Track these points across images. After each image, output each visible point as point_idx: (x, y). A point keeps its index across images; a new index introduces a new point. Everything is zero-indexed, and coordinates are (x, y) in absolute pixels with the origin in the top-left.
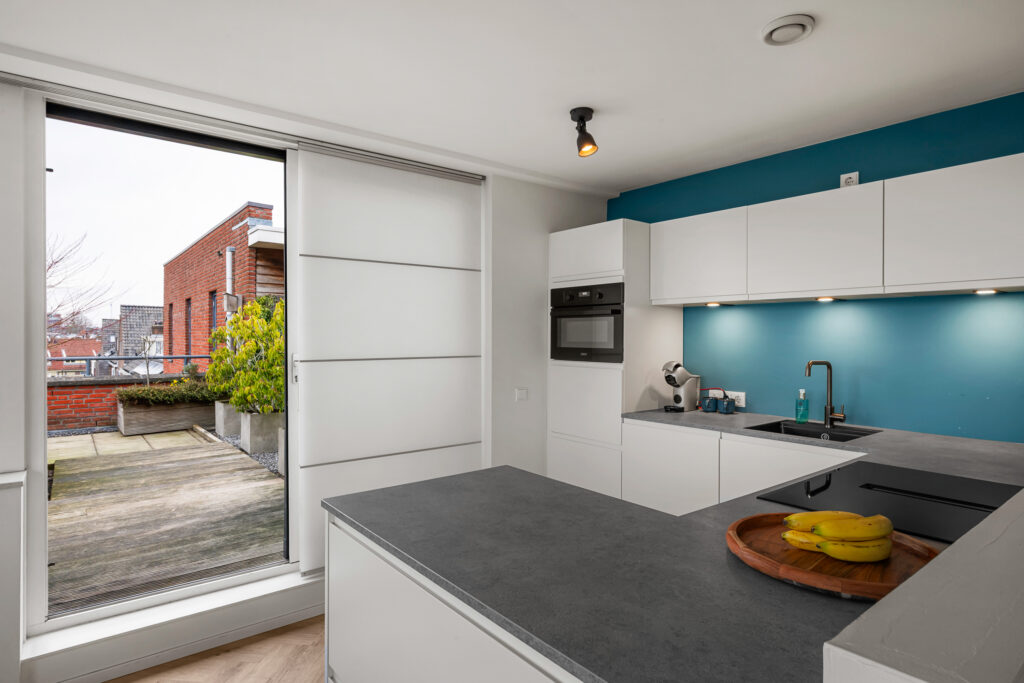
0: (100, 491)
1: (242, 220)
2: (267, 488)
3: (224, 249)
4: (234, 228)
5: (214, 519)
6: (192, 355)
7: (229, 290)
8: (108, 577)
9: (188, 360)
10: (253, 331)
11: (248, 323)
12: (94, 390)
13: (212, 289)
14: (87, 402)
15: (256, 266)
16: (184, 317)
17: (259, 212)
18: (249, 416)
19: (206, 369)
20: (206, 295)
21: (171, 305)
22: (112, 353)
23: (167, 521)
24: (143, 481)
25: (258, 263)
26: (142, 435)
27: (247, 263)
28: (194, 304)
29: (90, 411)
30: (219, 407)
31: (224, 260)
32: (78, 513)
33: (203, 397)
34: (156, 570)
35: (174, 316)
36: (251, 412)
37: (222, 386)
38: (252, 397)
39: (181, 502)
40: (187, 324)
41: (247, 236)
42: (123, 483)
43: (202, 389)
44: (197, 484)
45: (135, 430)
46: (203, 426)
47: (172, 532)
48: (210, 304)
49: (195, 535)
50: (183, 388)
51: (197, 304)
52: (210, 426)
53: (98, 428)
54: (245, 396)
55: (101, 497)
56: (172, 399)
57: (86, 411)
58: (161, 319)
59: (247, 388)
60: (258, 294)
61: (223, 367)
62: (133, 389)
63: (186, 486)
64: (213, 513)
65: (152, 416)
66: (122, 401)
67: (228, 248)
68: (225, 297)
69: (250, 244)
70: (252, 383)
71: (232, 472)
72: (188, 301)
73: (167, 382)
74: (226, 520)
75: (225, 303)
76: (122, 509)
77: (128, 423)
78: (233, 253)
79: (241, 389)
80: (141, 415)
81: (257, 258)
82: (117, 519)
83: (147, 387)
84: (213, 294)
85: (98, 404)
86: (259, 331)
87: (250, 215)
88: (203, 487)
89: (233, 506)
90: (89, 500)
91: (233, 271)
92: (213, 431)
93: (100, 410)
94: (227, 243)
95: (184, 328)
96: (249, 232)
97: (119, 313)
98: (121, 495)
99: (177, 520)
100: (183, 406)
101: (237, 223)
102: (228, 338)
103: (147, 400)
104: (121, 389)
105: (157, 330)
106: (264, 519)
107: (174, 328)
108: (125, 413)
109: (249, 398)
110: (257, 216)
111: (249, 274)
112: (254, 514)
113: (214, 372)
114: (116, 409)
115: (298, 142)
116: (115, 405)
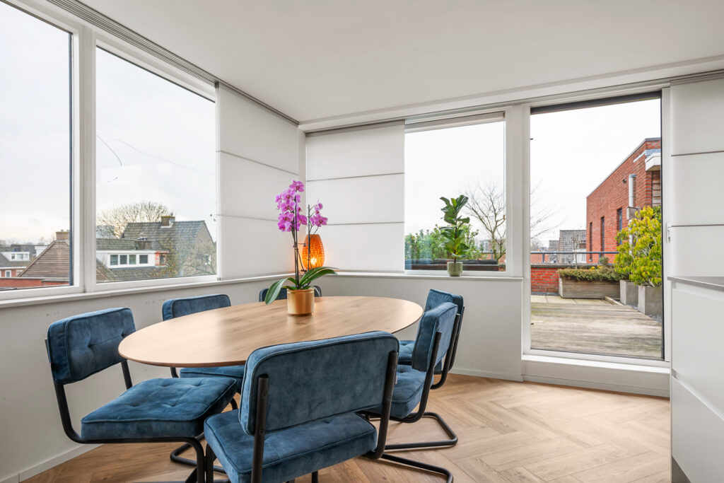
0: (550, 316)
1: (641, 153)
2: (655, 329)
3: (627, 177)
4: (634, 161)
5: (616, 336)
6: (605, 251)
7: (631, 204)
8: (556, 345)
9: (601, 255)
10: (647, 228)
11: (643, 222)
12: (547, 270)
13: (619, 207)
14: (543, 277)
15: (652, 184)
16: (600, 230)
17: (654, 144)
18: (644, 287)
19: (613, 260)
20: (615, 212)
21: (591, 224)
22: (555, 262)
23: (586, 332)
24: (573, 315)
25: (654, 182)
26: (573, 298)
27: (644, 184)
28: (606, 220)
29: (544, 283)
30: (623, 284)
31: (628, 186)
32: (541, 321)
33: (612, 278)
34: (580, 347)
35: (593, 230)
36: (646, 286)
37: (624, 269)
38: (646, 273)
39: (594, 327)
40: (602, 235)
41: (644, 164)
42: (562, 314)
43: (611, 272)
44: (605, 321)
45: (569, 295)
46: (611, 297)
47: (590, 337)
48: (618, 218)
49: (602, 340)
50: (598, 272)
51: (608, 220)
52: (617, 297)
53: (548, 293)
54: (640, 274)
55: (551, 318)
56: (591, 278)
57: (542, 283)
58: (585, 239)
59: (642, 268)
60: (653, 205)
61: (625, 256)
62: (567, 271)
63: (598, 321)
64: (615, 334)
65: (579, 287)
66: (561, 277)
67: (630, 176)
68: (628, 210)
69: (647, 169)
70: (646, 265)
71: (630, 319)
72: (603, 218)
73: (588, 268)
74: (623, 338)
75: (628, 213)
76: (562, 324)
77: (564, 291)
78: (634, 178)
79: (638, 268)
80: (572, 286)
81: (653, 179)
82: (560, 327)
83: (576, 269)
84: (619, 210)
85: (548, 280)
86: (651, 227)
87: (647, 148)
88: (609, 323)
89: (628, 333)
90: (546, 318)
91: (634, 191)
92: (619, 301)
93: (549, 283)
94: (629, 173)
95: (599, 237)
96: (646, 160)
97: (559, 236)
98: (562, 319)
99: (593, 333)
100: (598, 283)
101: (637, 156)
102: (631, 237)
103: (575, 277)
104: (561, 270)
105: (583, 245)
106: (650, 342)
107: (593, 238)
108: (563, 284)
109: (644, 274)
110: (653, 148)
111: (647, 191)
112: (643, 339)
113: (619, 259)
114: (558, 283)
115: (670, 81)
116: (558, 280)
